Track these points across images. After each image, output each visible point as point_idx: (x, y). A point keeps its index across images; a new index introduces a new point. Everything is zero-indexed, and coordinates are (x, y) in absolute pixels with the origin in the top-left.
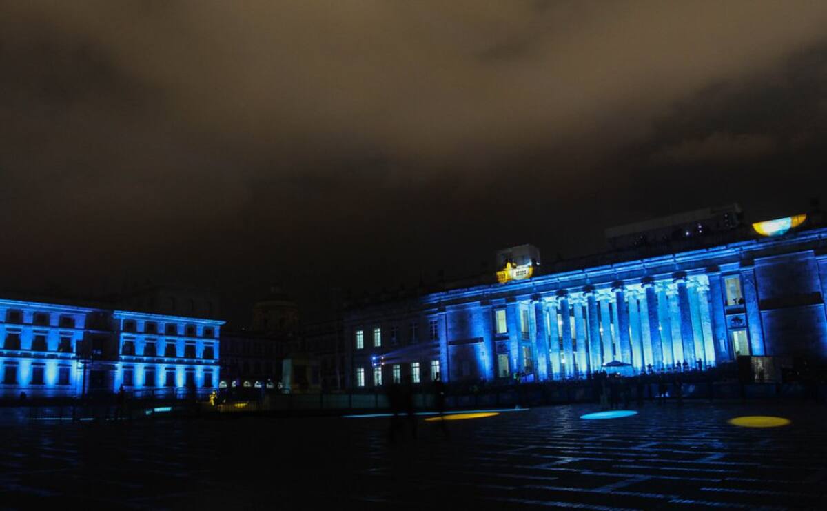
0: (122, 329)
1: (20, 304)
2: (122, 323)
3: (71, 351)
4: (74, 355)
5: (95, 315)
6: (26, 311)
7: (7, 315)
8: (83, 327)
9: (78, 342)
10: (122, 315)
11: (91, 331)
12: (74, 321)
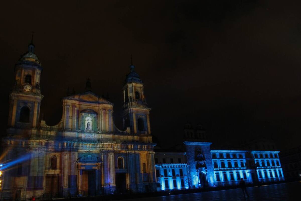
0: (254, 157)
1: (229, 151)
2: (254, 155)
3: (244, 167)
4: (245, 168)
5: (247, 153)
6: (231, 154)
7: (226, 155)
8: (245, 158)
9: (245, 163)
10: (254, 152)
11: (248, 159)
12: (242, 156)
